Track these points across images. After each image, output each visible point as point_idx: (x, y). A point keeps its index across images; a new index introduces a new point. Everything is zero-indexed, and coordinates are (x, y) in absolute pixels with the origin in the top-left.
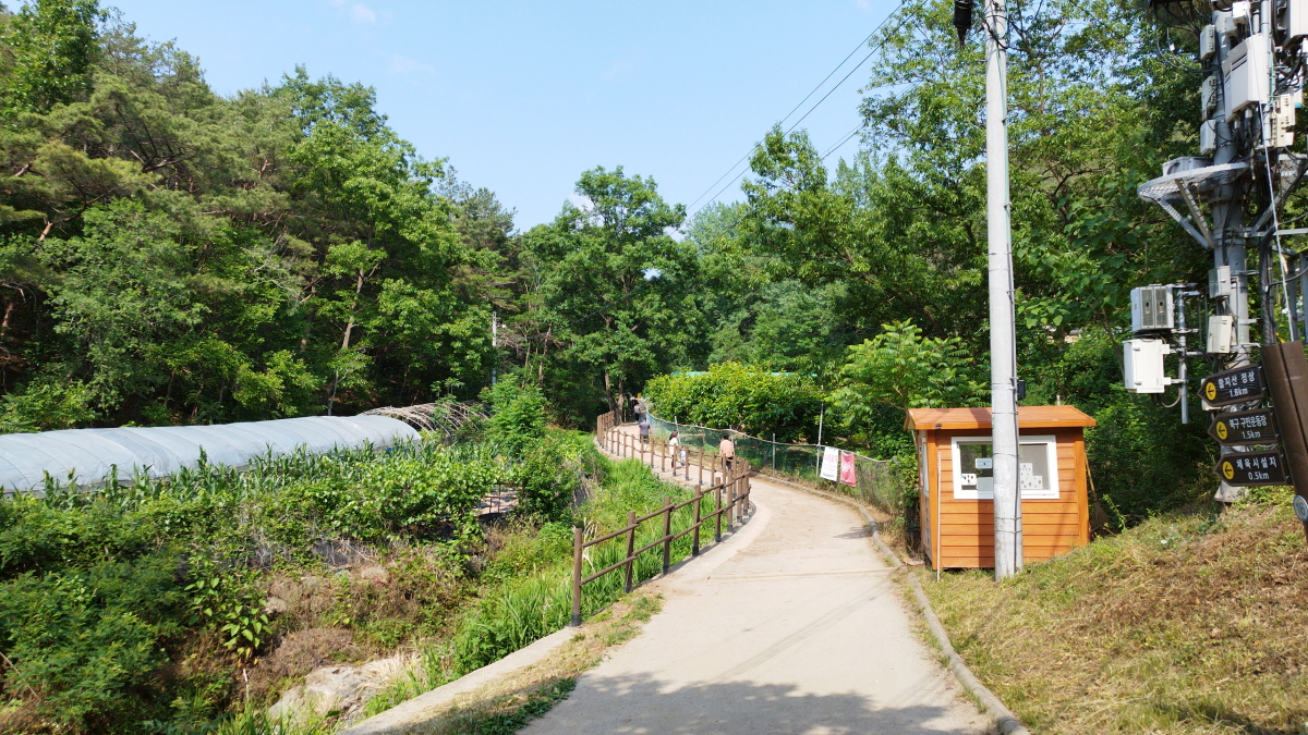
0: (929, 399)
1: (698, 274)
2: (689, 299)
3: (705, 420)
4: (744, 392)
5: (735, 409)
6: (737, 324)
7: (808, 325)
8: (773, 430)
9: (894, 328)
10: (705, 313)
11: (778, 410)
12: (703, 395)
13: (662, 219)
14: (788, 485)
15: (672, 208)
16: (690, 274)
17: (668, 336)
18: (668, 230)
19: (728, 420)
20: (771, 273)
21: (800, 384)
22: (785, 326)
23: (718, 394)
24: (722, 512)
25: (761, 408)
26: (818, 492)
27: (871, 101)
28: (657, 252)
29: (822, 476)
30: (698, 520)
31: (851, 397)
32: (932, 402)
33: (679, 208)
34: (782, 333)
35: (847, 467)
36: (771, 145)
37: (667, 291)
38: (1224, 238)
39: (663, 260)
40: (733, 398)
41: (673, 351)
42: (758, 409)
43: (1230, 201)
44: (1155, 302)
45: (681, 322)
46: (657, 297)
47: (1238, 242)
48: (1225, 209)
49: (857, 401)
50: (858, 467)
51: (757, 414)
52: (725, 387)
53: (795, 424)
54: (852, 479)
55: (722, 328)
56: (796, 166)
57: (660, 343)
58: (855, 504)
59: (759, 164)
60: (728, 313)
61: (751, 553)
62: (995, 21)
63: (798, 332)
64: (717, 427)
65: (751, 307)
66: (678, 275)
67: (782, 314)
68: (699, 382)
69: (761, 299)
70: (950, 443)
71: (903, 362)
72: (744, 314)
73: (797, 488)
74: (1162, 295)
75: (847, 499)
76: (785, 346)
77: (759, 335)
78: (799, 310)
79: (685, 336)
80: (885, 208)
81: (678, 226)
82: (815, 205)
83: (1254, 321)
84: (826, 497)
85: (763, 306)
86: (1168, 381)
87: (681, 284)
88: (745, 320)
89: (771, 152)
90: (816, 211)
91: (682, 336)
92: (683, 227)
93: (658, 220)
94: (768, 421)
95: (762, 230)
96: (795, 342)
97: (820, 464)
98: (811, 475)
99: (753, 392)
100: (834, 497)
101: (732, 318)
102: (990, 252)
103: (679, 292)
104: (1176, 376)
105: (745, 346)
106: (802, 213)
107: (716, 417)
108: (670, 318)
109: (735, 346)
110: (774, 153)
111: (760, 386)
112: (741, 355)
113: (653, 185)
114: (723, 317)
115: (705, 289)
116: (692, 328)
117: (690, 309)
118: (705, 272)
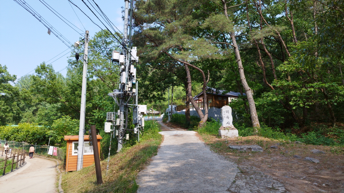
0: (72, 133)
1: (19, 96)
2: (15, 103)
3: (15, 139)
4: (28, 131)
5: (25, 136)
6: (32, 111)
7: (54, 112)
8: (36, 142)
9: (64, 117)
10: (20, 107)
11: (38, 136)
12: (15, 132)
13: (8, 78)
14: (39, 157)
15: (12, 75)
16: (16, 96)
17: (6, 114)
18: (10, 83)
19: (22, 139)
20: (39, 99)
21: (44, 129)
22: (47, 112)
23: (20, 132)
24: (14, 163)
25: (33, 136)
26: (47, 158)
27: (70, 60)
28: (5, 88)
29: (48, 154)
30: (6, 165)
31: (53, 133)
32: (72, 134)
33: (14, 76)
34: (46, 114)
35: (55, 151)
36: (42, 67)
37: (7, 100)
38: (121, 105)
39: (7, 91)
40: (25, 133)
41: (8, 118)
42: (32, 136)
43: (122, 98)
44: (110, 115)
45: (12, 110)
46: (3, 102)
47: (123, 105)
48: (121, 99)
49: (54, 133)
50: (58, 151)
51: (32, 137)
52: (23, 130)
53: (43, 140)
54: (56, 154)
55: (27, 112)
56: (48, 73)
57: (3, 116)
58: (56, 160)
59: (38, 71)
60: (29, 107)
61: (21, 173)
62: (86, 58)
63: (51, 114)
64: (19, 141)
65: (37, 106)
66: (12, 96)
67: (47, 109)
68: (14, 128)
69: (40, 104)
70: (72, 143)
71: (66, 125)
72: (35, 108)
73: (41, 158)
74: (111, 114)
75: (54, 159)
76: (47, 118)
77: (39, 114)
78: (52, 108)
79: (12, 114)
80: (70, 87)
81: (13, 81)
82: (52, 84)
83: (125, 120)
84: (49, 159)
85: (41, 106)
86: (111, 130)
87: (13, 98)
88: (35, 110)
89: (42, 69)
90: (52, 85)
91: (11, 114)
92: (15, 82)
93: (6, 79)
94: (35, 140)
95: (37, 88)
96: (50, 117)
97: (48, 151)
98: (46, 154)
99: (31, 132)
100: (51, 159)
101: (30, 109)
102: (81, 103)
103: (12, 101)
104: (113, 129)
105: (34, 118)
106: (48, 85)
107: (19, 138)
108: (7, 108)
109: (30, 117)
110: (43, 68)
111: (34, 130)
112: (32, 120)
113: (6, 68)
114: (27, 108)
115: (21, 100)
116: (15, 112)
117: (15, 106)
118: (21, 96)
